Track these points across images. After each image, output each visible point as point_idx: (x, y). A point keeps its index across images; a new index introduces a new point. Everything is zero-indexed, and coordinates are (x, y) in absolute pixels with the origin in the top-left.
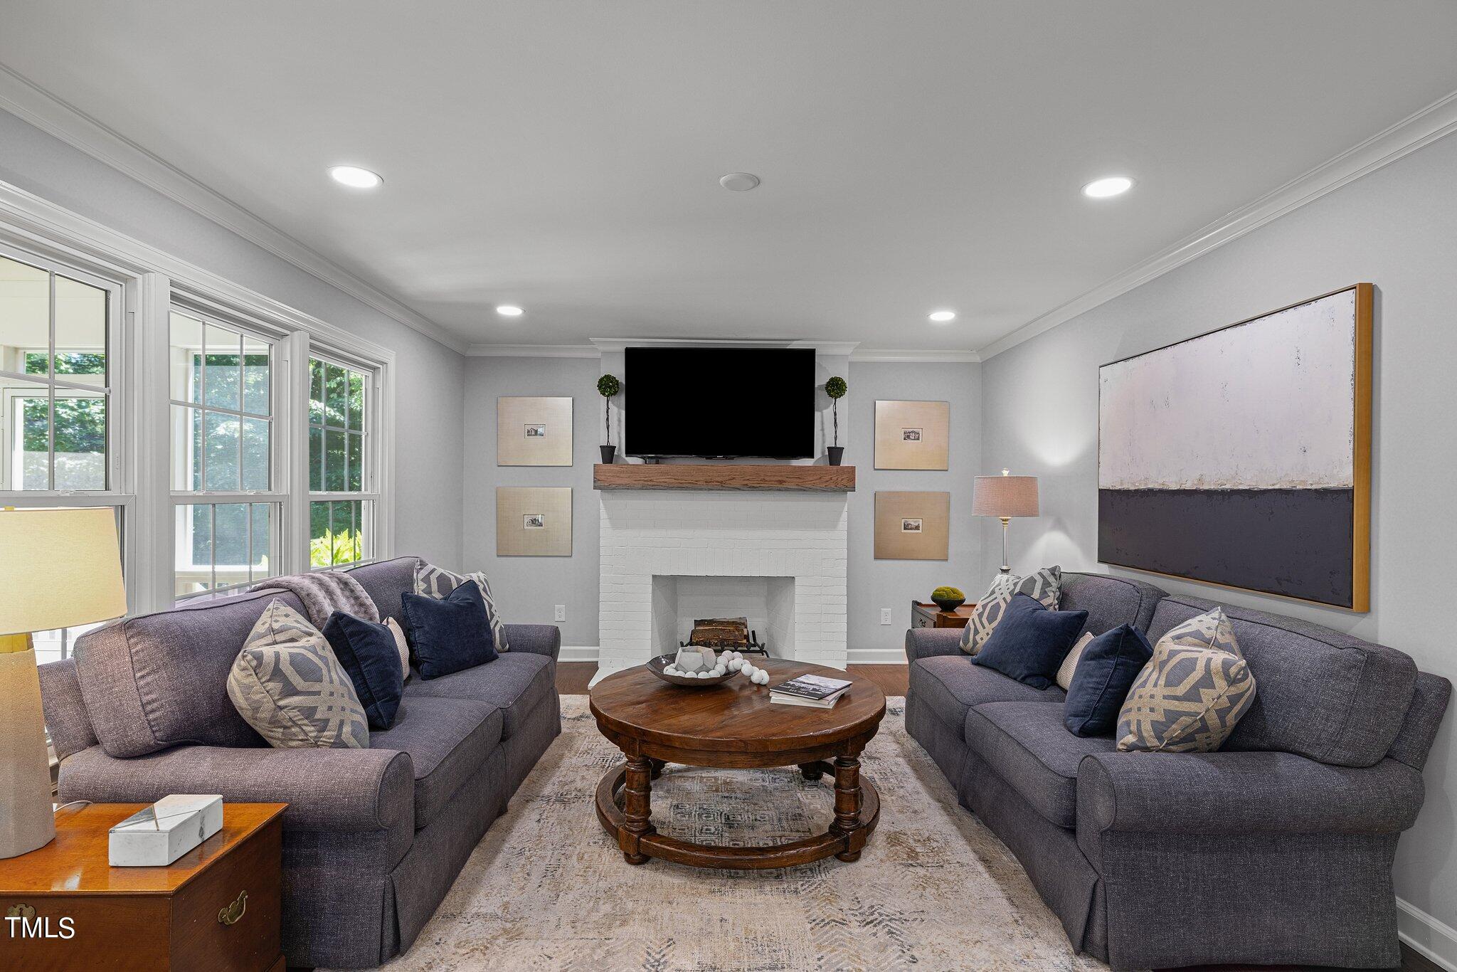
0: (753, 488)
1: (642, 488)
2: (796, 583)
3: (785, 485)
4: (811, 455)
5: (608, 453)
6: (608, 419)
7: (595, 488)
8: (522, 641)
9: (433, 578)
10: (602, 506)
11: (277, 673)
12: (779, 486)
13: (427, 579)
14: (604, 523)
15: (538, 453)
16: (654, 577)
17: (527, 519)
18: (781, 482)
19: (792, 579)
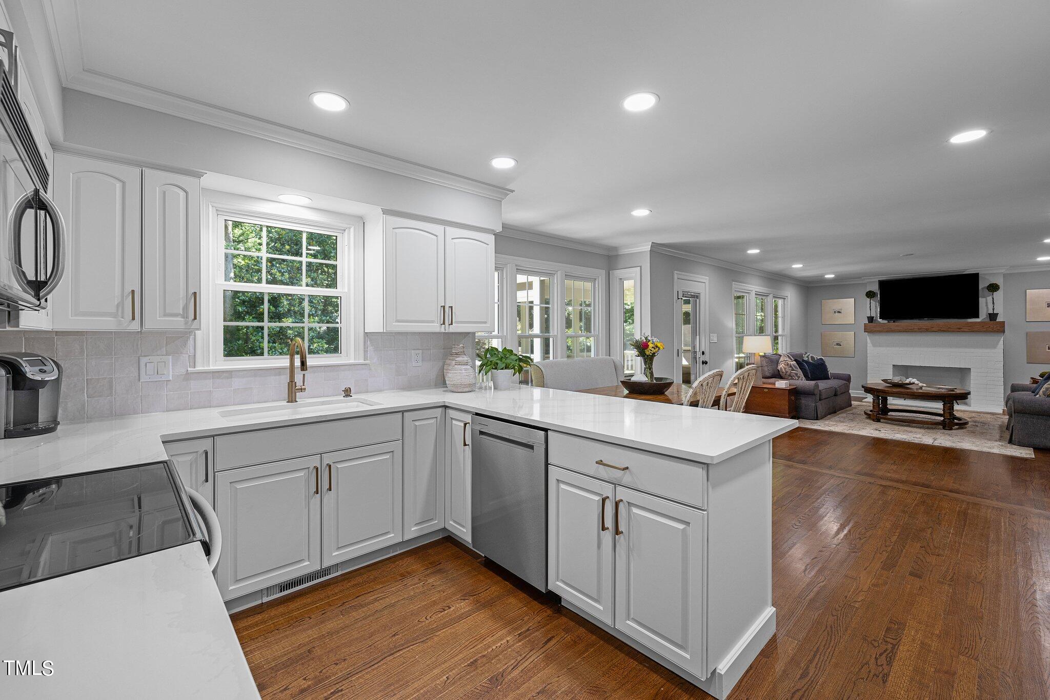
0: (944, 331)
1: (887, 332)
2: (971, 371)
3: (962, 330)
4: (978, 317)
5: (871, 319)
6: (870, 307)
7: (865, 332)
8: (837, 377)
9: (810, 357)
10: (869, 339)
11: (791, 366)
12: (959, 330)
13: (808, 357)
14: (869, 345)
15: (839, 319)
16: (893, 365)
17: (835, 343)
18: (959, 329)
19: (968, 370)
